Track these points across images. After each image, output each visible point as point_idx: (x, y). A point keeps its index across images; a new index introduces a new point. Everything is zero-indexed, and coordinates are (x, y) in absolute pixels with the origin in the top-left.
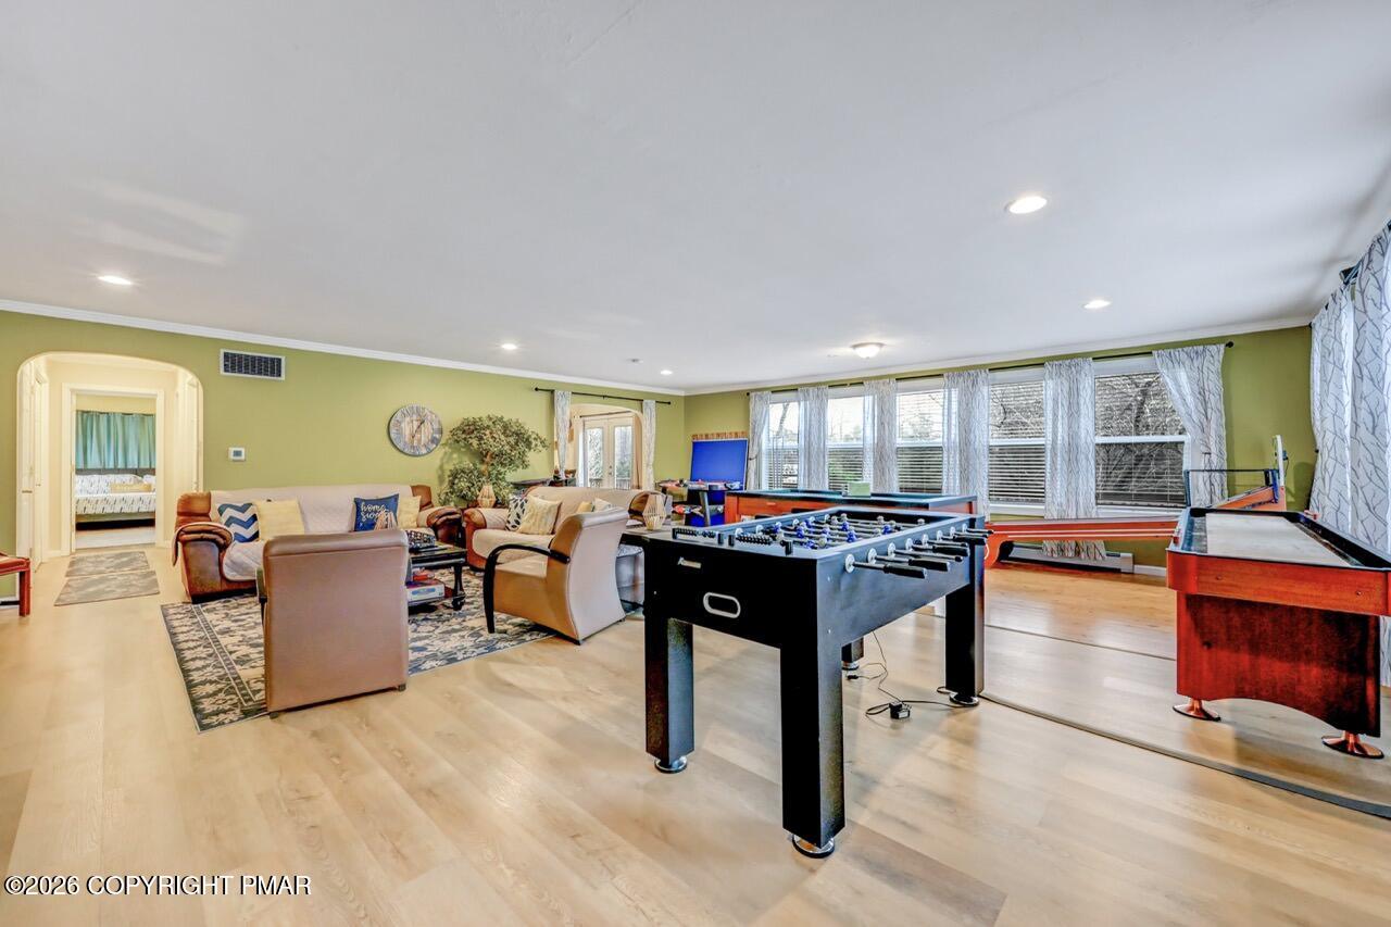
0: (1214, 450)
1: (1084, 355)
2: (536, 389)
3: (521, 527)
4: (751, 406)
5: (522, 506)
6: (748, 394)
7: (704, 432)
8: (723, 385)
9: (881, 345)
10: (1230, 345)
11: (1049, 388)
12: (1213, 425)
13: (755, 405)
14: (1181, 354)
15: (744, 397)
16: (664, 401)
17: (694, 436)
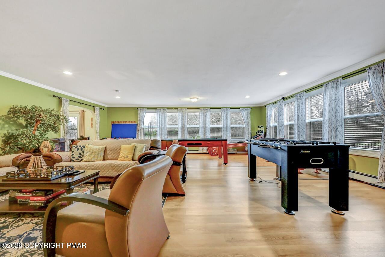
0: (249, 128)
1: (228, 107)
2: (54, 96)
3: (84, 159)
4: (139, 113)
5: (82, 149)
6: (137, 109)
7: (117, 121)
8: (129, 105)
9: (197, 98)
10: (251, 108)
11: (222, 113)
12: (249, 123)
13: (140, 112)
14: (244, 109)
15: (136, 110)
16: (102, 108)
17: (112, 122)
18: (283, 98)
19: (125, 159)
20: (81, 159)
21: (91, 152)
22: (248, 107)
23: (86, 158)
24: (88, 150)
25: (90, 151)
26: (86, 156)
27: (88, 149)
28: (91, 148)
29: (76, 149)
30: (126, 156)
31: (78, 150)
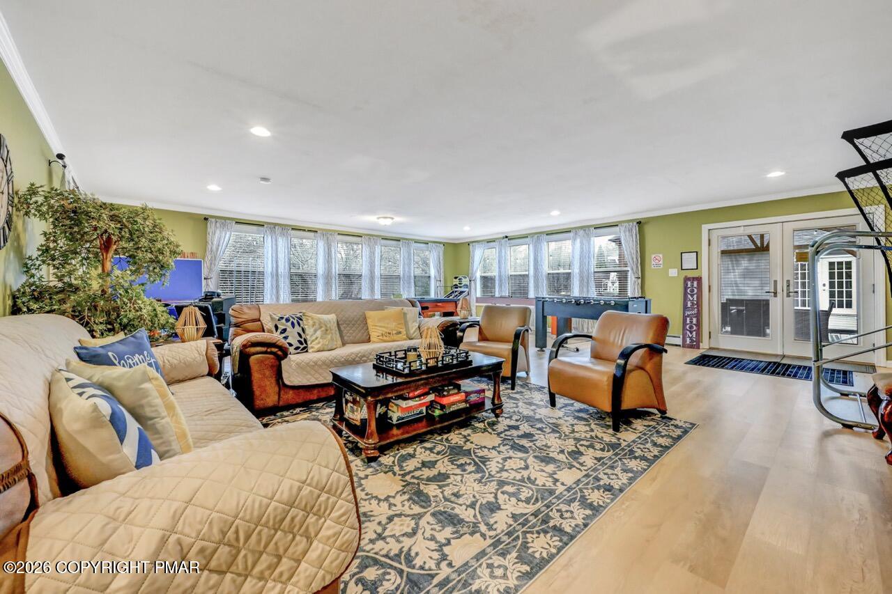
1: (412, 240)
5: (299, 324)
6: (206, 219)
10: (444, 245)
14: (434, 246)
18: (506, 237)
19: (395, 337)
20: (302, 347)
21: (323, 329)
22: (440, 243)
23: (319, 343)
24: (317, 324)
25: (321, 327)
26: (317, 338)
27: (314, 322)
28: (321, 321)
29: (289, 324)
30: (394, 332)
31: (293, 324)
